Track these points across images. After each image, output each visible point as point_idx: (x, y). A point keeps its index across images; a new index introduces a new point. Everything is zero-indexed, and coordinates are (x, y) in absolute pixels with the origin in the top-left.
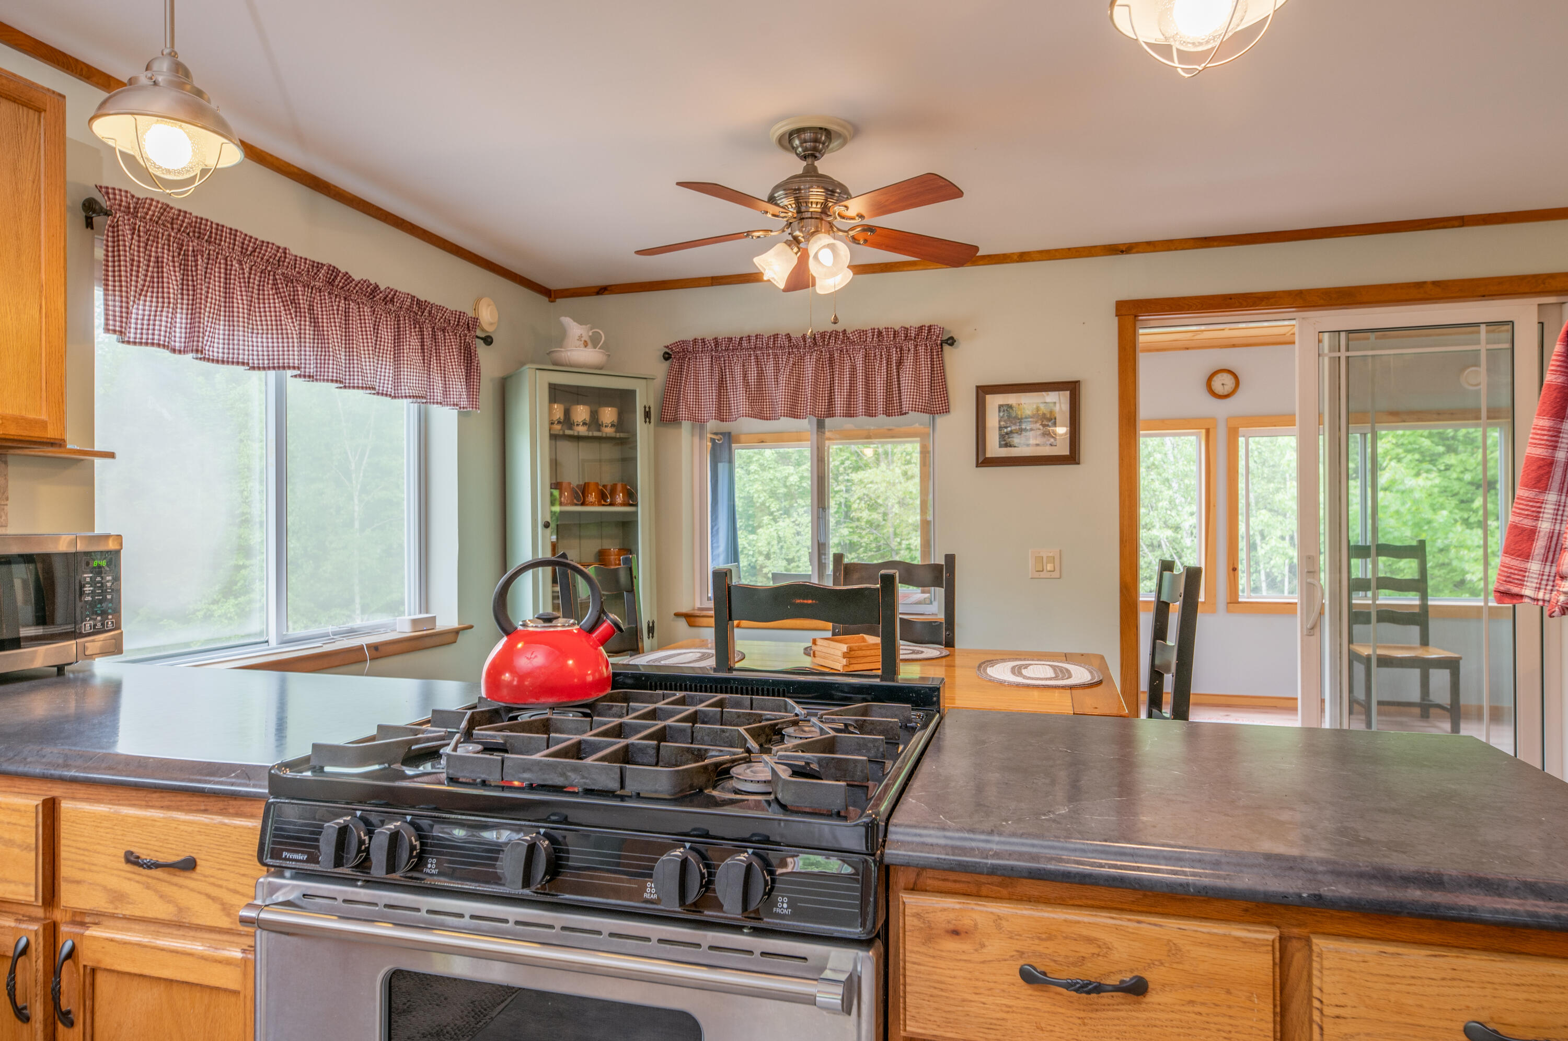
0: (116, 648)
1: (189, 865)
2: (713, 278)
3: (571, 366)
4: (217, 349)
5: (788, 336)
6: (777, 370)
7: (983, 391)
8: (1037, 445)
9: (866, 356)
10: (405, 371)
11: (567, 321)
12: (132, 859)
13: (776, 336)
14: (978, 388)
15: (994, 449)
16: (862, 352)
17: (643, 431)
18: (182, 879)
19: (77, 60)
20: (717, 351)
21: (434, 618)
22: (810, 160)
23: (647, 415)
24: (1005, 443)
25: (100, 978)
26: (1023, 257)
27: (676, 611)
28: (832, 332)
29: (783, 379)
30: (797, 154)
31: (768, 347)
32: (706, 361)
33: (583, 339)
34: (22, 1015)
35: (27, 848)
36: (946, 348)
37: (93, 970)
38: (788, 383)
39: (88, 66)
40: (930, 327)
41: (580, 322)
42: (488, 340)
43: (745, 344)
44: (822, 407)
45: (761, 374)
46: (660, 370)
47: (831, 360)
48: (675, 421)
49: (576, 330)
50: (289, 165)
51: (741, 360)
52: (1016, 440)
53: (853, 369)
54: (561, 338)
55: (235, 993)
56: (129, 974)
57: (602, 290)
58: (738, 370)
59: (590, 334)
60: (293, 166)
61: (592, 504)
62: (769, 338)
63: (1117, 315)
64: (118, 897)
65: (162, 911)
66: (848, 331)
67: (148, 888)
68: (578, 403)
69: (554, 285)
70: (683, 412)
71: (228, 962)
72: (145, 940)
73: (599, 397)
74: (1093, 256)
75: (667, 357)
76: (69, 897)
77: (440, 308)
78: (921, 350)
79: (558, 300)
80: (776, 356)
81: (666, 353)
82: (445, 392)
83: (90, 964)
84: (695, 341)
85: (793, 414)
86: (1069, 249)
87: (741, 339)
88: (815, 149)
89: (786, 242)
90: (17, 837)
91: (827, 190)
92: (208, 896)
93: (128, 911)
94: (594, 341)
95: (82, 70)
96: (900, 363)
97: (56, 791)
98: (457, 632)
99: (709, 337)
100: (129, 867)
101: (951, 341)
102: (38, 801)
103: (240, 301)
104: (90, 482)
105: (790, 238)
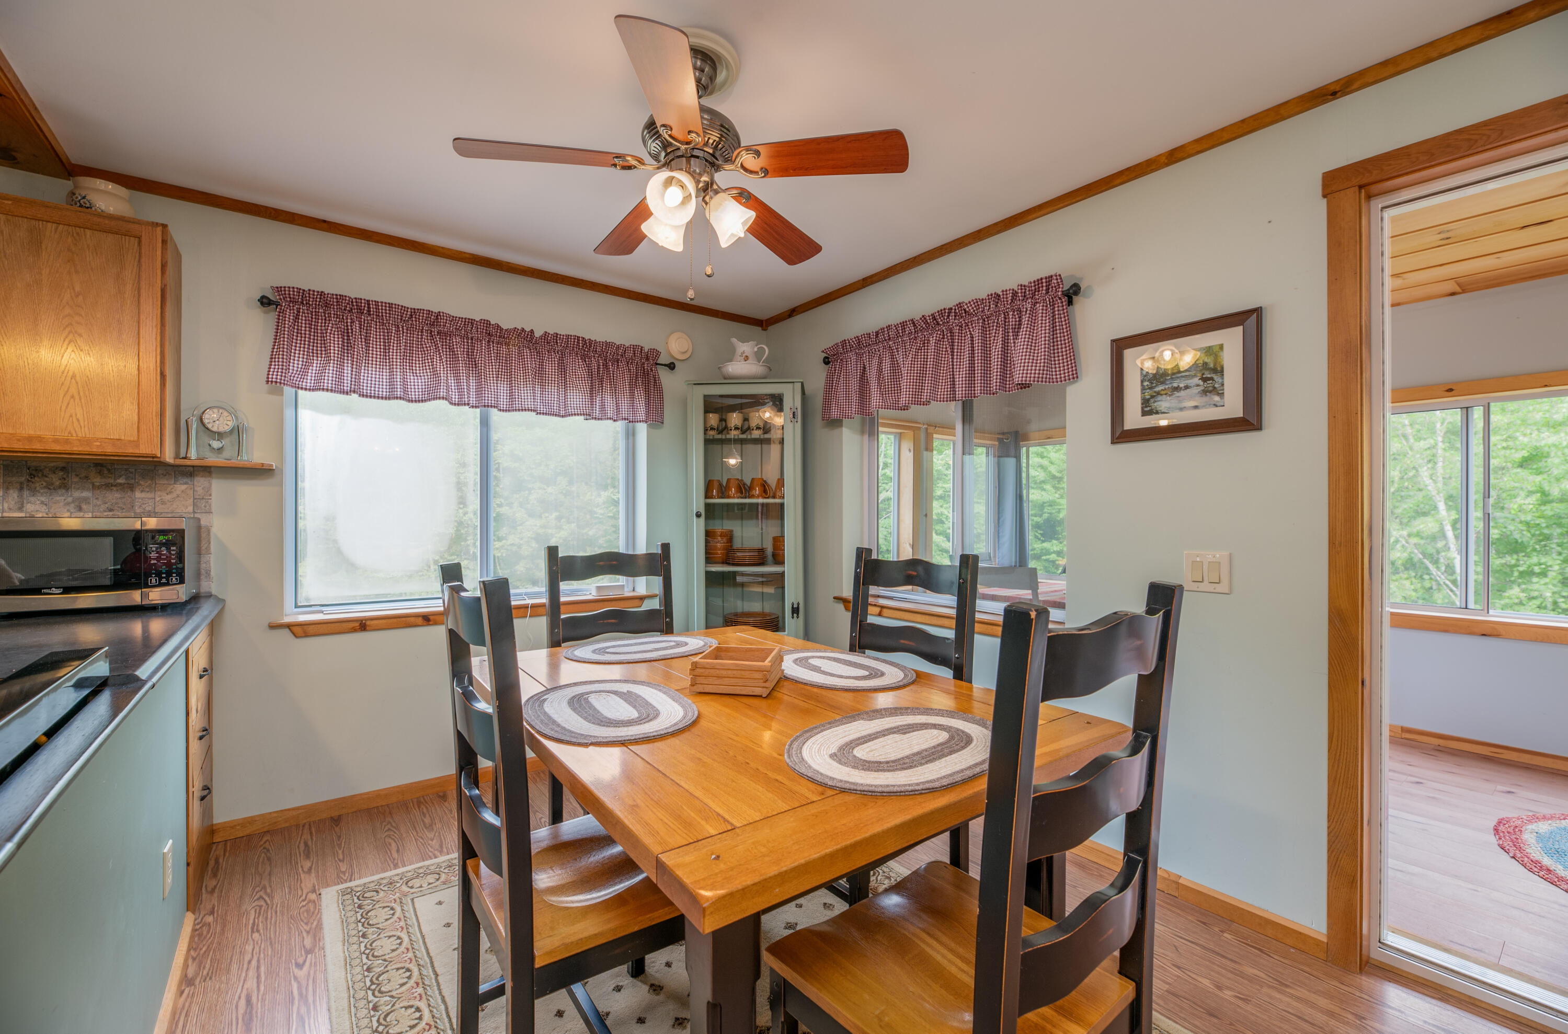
2: (864, 279)
3: (730, 378)
6: (905, 358)
7: (1120, 346)
8: (1196, 407)
9: (984, 327)
11: (735, 341)
14: (1114, 342)
15: (1133, 419)
17: (789, 431)
19: (266, 207)
23: (794, 415)
24: (1148, 409)
26: (1174, 156)
27: (836, 595)
31: (898, 336)
32: (853, 359)
33: (744, 355)
38: (912, 369)
39: (275, 210)
40: (1050, 278)
42: (671, 366)
43: (880, 337)
44: (943, 390)
45: (894, 364)
47: (951, 338)
49: (740, 348)
51: (877, 354)
52: (1163, 403)
53: (972, 345)
54: (728, 357)
57: (792, 312)
58: (875, 363)
59: (756, 349)
60: (465, 253)
61: (733, 497)
63: (1324, 196)
68: (735, 409)
69: (764, 315)
70: (835, 410)
74: (1284, 118)
75: (826, 361)
78: (1040, 307)
79: (769, 328)
80: (904, 343)
81: (826, 356)
84: (843, 342)
85: (918, 400)
86: (1243, 121)
87: (877, 332)
94: (761, 356)
95: (270, 213)
96: (1017, 328)
101: (1074, 290)
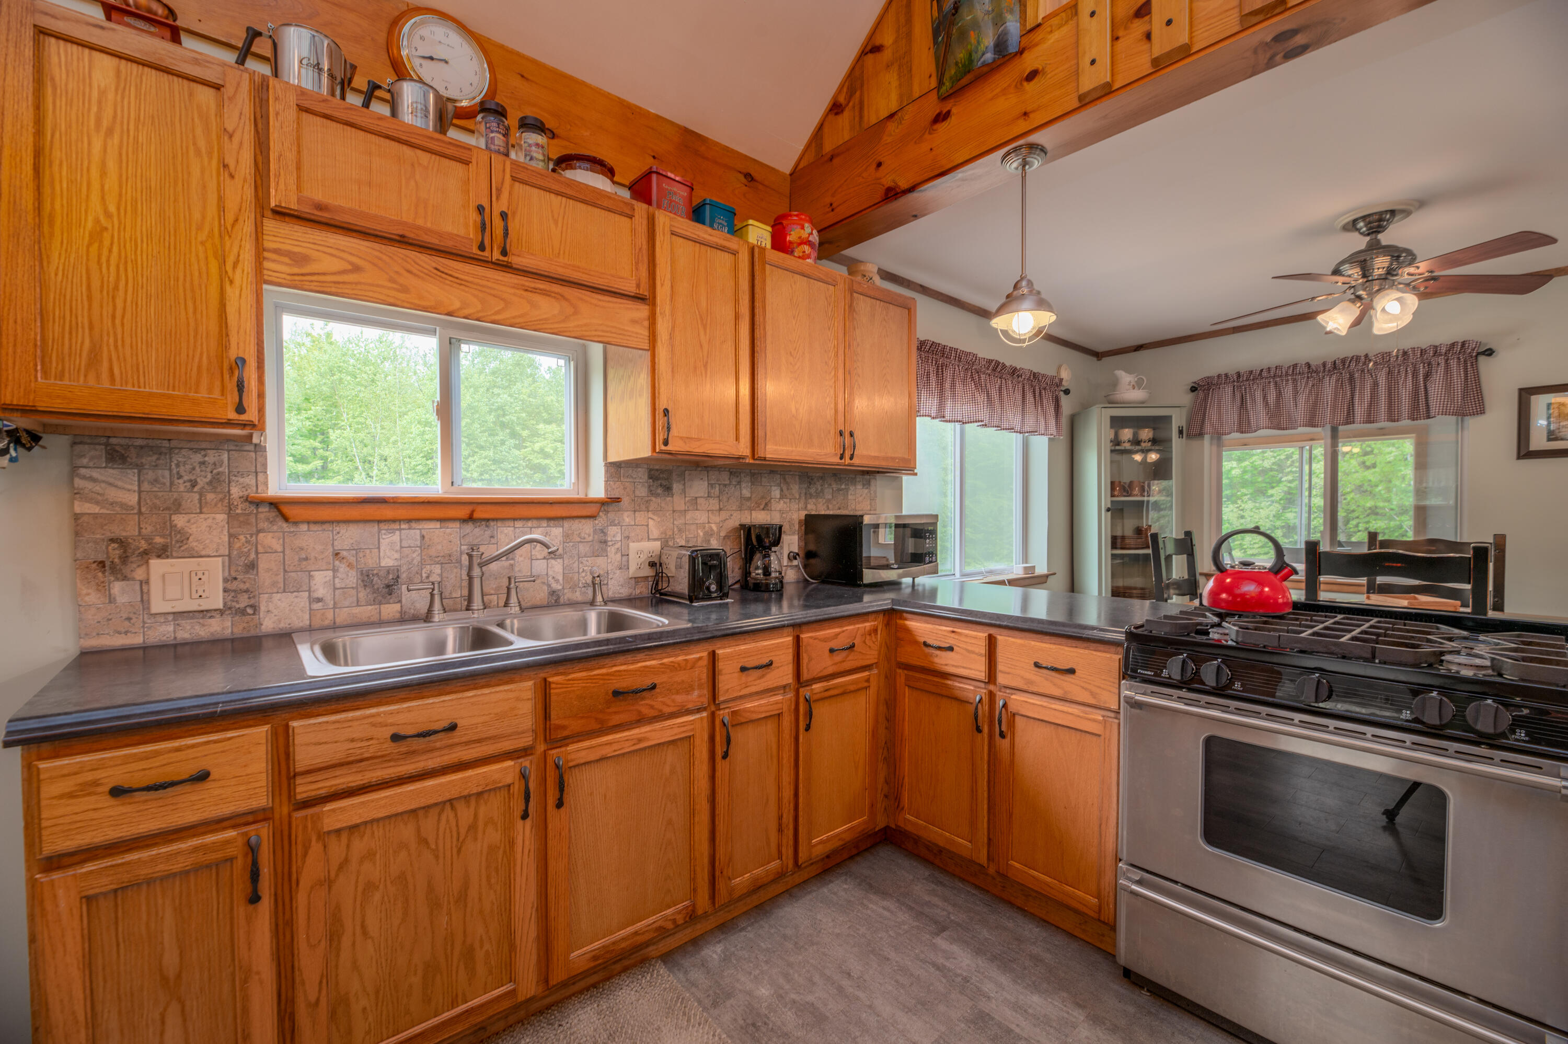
0: (935, 571)
1: (1072, 671)
3: (1124, 403)
4: (948, 415)
5: (1308, 365)
6: (1296, 392)
7: (1527, 393)
9: (1390, 373)
10: (1027, 417)
11: (1121, 374)
12: (1037, 665)
13: (1295, 366)
14: (1521, 391)
15: (1540, 443)
16: (1385, 370)
17: (1177, 444)
18: (1069, 678)
20: (1238, 382)
21: (1034, 567)
22: (1373, 236)
23: (1181, 432)
25: (1017, 718)
28: (1353, 357)
29: (1302, 399)
30: (1361, 234)
31: (1287, 374)
32: (1229, 390)
33: (1131, 384)
34: (979, 730)
35: (981, 655)
36: (1482, 359)
37: (1014, 714)
38: (1307, 401)
40: (1463, 343)
41: (1128, 371)
42: (1067, 392)
43: (1265, 374)
44: (1341, 416)
45: (1279, 395)
46: (1187, 399)
47: (1352, 379)
48: (1201, 435)
49: (1126, 378)
50: (974, 306)
51: (1261, 387)
53: (1376, 384)
54: (1115, 384)
55: (1099, 736)
56: (1034, 719)
57: (1139, 348)
58: (1259, 395)
59: (1136, 380)
61: (1137, 495)
62: (1289, 367)
64: (1030, 682)
65: (1057, 692)
66: (1370, 355)
67: (1047, 679)
68: (1123, 427)
69: (1101, 348)
70: (1208, 428)
71: (1095, 721)
72: (1045, 704)
73: (1138, 422)
75: (1193, 389)
76: (1001, 679)
77: (1043, 376)
78: (1453, 363)
79: (1107, 359)
80: (1295, 380)
81: (1193, 387)
82: (1046, 428)
83: (1014, 711)
84: (1219, 376)
85: (1312, 423)
87: (1262, 370)
88: (1379, 226)
89: (1349, 300)
90: (977, 650)
91: (1393, 256)
92: (1083, 688)
93: (1035, 689)
94: (1138, 385)
96: (1427, 376)
97: (993, 631)
98: (1047, 576)
99: (1232, 372)
100: (1037, 669)
101: (1489, 352)
102: (986, 635)
103: (959, 387)
104: (900, 488)
105: (1353, 297)
